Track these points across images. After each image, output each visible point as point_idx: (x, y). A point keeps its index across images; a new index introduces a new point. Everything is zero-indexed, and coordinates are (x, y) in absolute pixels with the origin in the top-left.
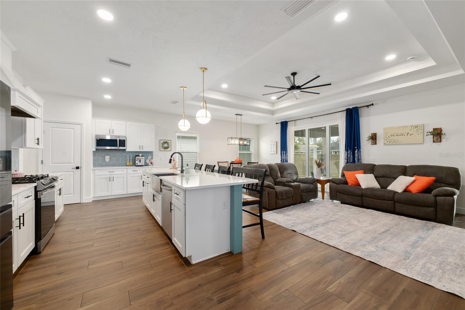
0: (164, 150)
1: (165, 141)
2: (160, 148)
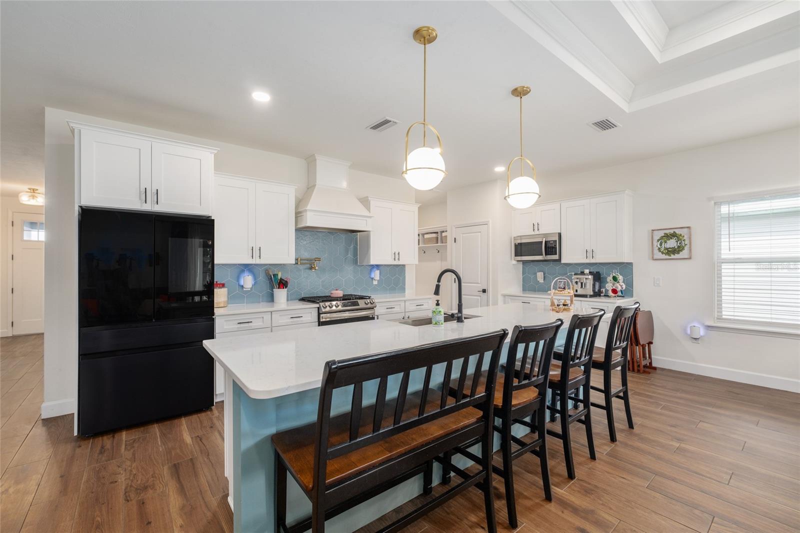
0: (667, 257)
1: (667, 232)
2: (653, 252)
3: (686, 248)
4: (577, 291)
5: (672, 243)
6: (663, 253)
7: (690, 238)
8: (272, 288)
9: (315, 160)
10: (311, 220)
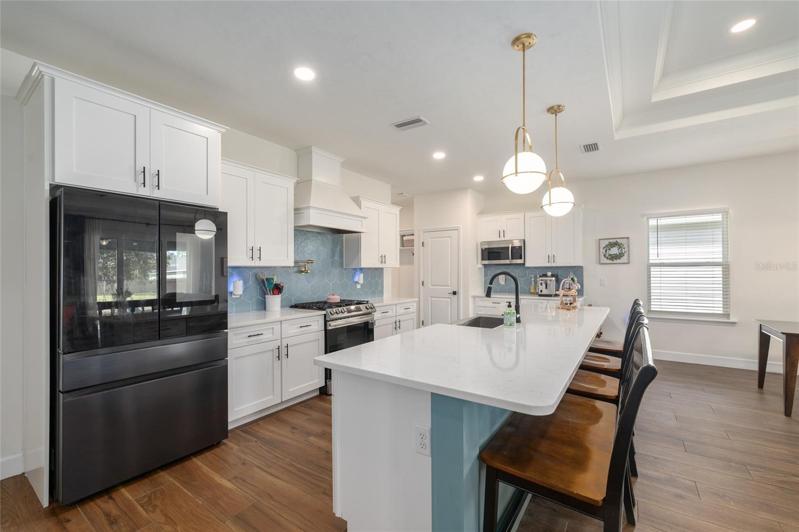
0: (611, 262)
1: (611, 241)
2: (599, 257)
3: (626, 255)
4: (541, 291)
5: (615, 251)
6: (607, 258)
7: (629, 247)
8: (264, 294)
9: (310, 153)
10: (316, 218)
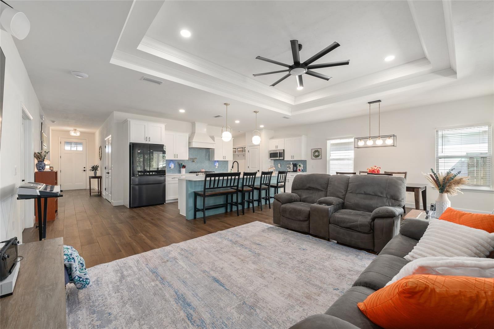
0: (315, 158)
1: (315, 150)
2: (312, 156)
3: (320, 155)
5: (317, 154)
7: (321, 152)
8: (180, 168)
9: (195, 124)
10: (194, 145)
